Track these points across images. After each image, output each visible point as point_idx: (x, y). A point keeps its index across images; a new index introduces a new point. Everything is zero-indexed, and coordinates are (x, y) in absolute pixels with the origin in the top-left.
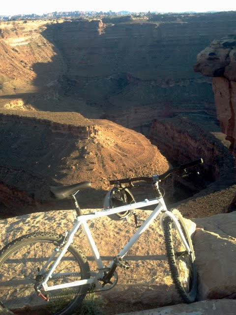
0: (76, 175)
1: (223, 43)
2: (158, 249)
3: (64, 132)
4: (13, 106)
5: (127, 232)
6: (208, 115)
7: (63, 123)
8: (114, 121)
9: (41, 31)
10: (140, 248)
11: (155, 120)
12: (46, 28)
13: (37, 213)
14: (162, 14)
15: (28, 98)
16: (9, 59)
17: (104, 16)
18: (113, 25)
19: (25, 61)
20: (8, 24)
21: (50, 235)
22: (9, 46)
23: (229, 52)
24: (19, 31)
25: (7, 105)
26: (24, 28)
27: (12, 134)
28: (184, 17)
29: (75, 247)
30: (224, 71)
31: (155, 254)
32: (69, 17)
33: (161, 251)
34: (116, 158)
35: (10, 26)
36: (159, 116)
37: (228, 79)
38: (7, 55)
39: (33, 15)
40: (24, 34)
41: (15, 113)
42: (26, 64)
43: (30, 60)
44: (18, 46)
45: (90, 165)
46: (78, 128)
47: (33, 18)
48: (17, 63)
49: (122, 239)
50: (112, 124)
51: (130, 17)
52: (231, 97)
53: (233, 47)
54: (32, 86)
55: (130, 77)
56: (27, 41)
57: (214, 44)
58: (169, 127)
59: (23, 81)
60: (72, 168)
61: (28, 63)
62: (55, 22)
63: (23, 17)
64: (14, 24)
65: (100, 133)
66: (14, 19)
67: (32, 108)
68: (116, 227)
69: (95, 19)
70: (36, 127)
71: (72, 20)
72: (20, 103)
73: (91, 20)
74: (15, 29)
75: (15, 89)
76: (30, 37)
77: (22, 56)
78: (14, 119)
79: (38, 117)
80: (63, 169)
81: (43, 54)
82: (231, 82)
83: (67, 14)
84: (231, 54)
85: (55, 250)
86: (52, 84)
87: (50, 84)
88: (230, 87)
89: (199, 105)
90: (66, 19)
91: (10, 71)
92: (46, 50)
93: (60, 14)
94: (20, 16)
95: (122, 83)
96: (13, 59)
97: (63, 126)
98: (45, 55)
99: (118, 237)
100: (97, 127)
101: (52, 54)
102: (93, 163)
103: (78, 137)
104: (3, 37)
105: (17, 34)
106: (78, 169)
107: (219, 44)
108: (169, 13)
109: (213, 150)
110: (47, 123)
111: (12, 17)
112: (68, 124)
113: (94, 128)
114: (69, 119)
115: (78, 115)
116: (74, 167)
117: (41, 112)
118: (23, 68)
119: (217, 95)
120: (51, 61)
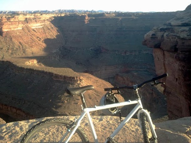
0: (67, 107)
1: (160, 28)
2: (132, 139)
3: (61, 80)
4: (31, 63)
5: (110, 128)
6: (149, 72)
7: (61, 75)
8: (92, 74)
9: (50, 20)
10: (120, 138)
11: (117, 75)
12: (54, 18)
13: (49, 117)
14: (123, 12)
15: (40, 59)
16: (31, 36)
17: (89, 13)
18: (94, 18)
19: (40, 37)
20: (31, 15)
21: (65, 120)
22: (30, 28)
23: (164, 34)
24: (37, 20)
25: (27, 62)
26: (40, 18)
27: (29, 80)
28: (136, 15)
29: (81, 130)
30: (160, 45)
31: (130, 142)
32: (68, 13)
33: (134, 140)
34: (93, 97)
35: (32, 16)
36: (120, 72)
37: (163, 50)
38: (29, 33)
39: (46, 11)
40: (40, 21)
41: (31, 68)
42: (40, 39)
43: (43, 37)
44: (36, 28)
45: (76, 101)
46: (70, 77)
47: (46, 12)
48: (35, 38)
49: (107, 132)
50: (91, 76)
51: (104, 14)
52: (164, 61)
53: (166, 31)
54: (43, 52)
55: (103, 49)
56: (42, 25)
57: (154, 29)
58: (126, 79)
59: (38, 49)
60: (65, 102)
61: (41, 38)
62: (59, 15)
63: (41, 12)
64: (34, 15)
65: (83, 81)
66: (35, 13)
67: (42, 65)
68: (103, 125)
69: (83, 15)
70: (44, 76)
71: (70, 14)
72: (35, 62)
73: (81, 15)
74: (35, 19)
75: (32, 53)
76: (44, 23)
77: (38, 34)
78: (31, 71)
79: (45, 71)
80: (59, 102)
81: (51, 33)
82: (165, 51)
83: (67, 11)
84: (165, 35)
85: (68, 131)
86: (55, 51)
87: (54, 51)
88: (164, 54)
89: (144, 67)
90: (66, 14)
91: (30, 42)
92: (53, 31)
93: (63, 11)
94: (39, 11)
95: (98, 52)
96: (32, 36)
97: (61, 76)
98: (52, 34)
99: (105, 131)
100: (81, 78)
101: (57, 34)
102: (78, 99)
103: (69, 83)
104: (27, 23)
105: (36, 21)
106: (69, 103)
107: (158, 29)
108: (127, 12)
109: (152, 94)
110: (51, 74)
111: (34, 12)
112: (64, 75)
113: (80, 78)
114: (65, 72)
115: (70, 70)
116: (66, 102)
117: (48, 67)
118: (39, 42)
119: (156, 59)
120: (55, 38)
